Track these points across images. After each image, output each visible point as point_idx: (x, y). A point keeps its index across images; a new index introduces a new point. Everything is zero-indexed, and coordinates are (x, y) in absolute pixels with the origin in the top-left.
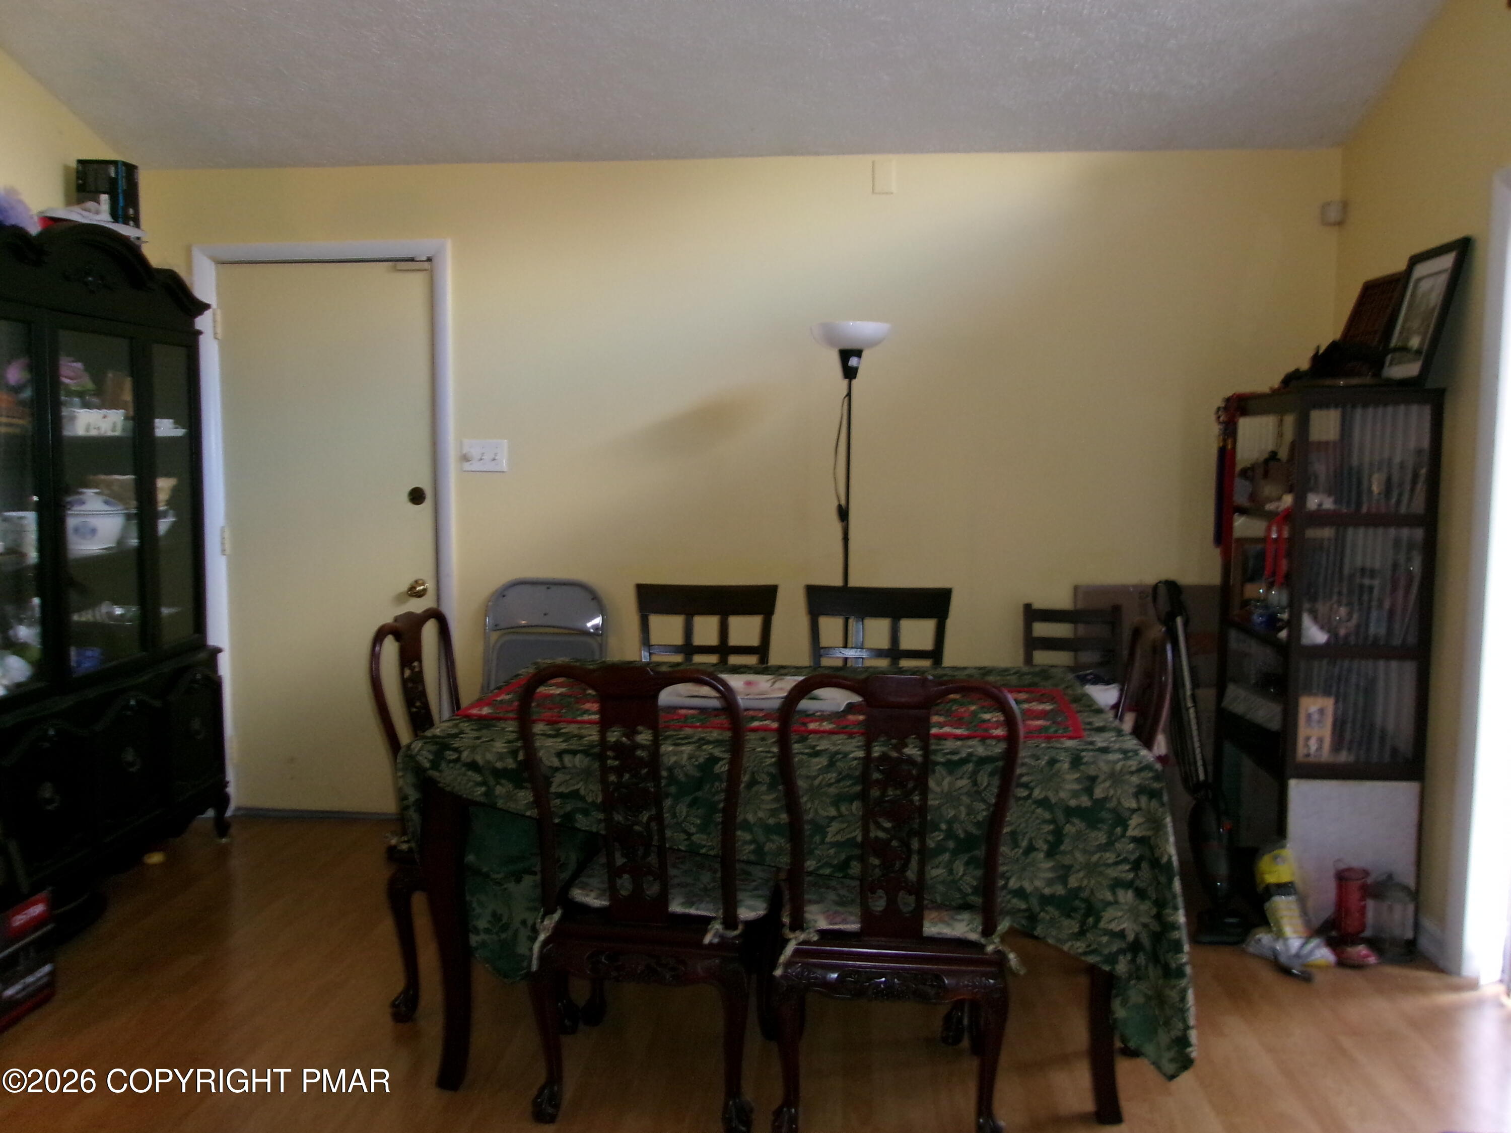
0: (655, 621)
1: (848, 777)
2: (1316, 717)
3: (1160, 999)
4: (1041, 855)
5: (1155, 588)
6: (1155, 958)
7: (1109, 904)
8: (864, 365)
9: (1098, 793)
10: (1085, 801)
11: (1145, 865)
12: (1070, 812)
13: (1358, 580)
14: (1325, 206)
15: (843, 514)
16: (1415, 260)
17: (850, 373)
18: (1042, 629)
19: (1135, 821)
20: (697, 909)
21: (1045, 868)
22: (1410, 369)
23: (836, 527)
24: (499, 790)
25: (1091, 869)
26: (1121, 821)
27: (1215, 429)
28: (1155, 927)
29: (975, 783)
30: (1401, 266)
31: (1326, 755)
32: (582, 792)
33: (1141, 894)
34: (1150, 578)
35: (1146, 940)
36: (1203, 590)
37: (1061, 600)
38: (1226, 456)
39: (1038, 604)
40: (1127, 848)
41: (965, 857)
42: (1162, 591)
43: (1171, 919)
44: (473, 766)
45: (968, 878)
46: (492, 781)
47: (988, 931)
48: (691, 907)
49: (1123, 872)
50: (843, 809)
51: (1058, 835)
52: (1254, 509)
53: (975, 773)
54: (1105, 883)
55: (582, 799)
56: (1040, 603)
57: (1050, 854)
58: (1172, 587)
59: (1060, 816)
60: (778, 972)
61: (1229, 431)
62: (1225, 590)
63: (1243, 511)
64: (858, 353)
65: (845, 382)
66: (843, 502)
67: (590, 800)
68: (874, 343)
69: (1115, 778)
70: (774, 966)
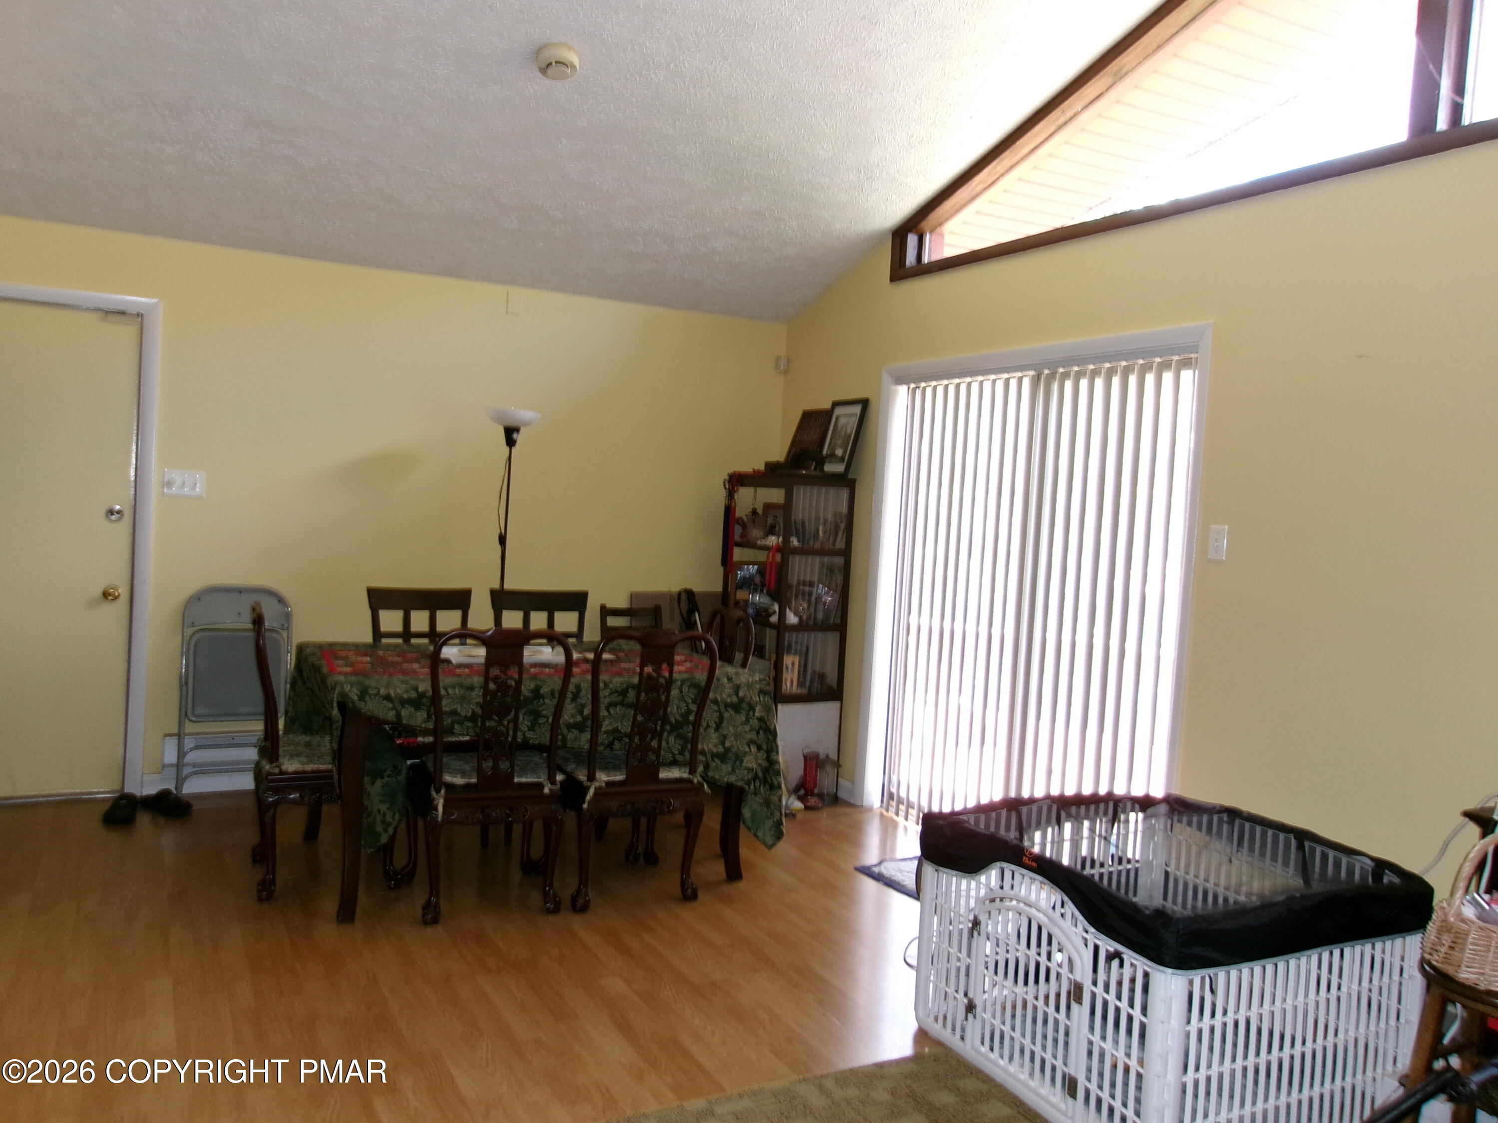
0: (383, 614)
1: (616, 691)
2: (790, 666)
3: (767, 803)
4: (713, 730)
5: (679, 594)
6: (765, 781)
7: (746, 753)
8: (519, 438)
9: (741, 694)
10: (735, 699)
11: (761, 732)
12: (727, 705)
13: (801, 587)
14: (778, 360)
15: (502, 540)
16: (836, 404)
17: (511, 443)
18: (612, 621)
19: (758, 708)
20: (527, 778)
21: (714, 736)
22: (840, 468)
23: (498, 548)
24: (404, 713)
25: (737, 736)
26: (752, 708)
27: (723, 493)
28: (765, 764)
29: (681, 692)
30: (827, 405)
31: (795, 690)
32: (459, 710)
33: (759, 748)
34: (676, 588)
35: (760, 774)
36: (709, 595)
37: (621, 602)
38: (729, 510)
39: (610, 605)
40: (755, 723)
41: (675, 734)
42: (683, 596)
43: (775, 758)
44: (388, 698)
45: (677, 746)
46: (399, 707)
47: (692, 771)
48: (522, 777)
49: (752, 736)
50: (611, 710)
51: (721, 719)
52: (747, 543)
53: (682, 685)
54: (745, 741)
55: (459, 715)
56: (611, 604)
57: (717, 729)
58: (690, 594)
59: (722, 708)
60: (585, 806)
61: (731, 494)
62: (725, 596)
63: (739, 545)
64: (517, 430)
65: (508, 449)
66: (503, 531)
67: (463, 714)
68: (527, 424)
69: (749, 686)
70: (584, 802)
